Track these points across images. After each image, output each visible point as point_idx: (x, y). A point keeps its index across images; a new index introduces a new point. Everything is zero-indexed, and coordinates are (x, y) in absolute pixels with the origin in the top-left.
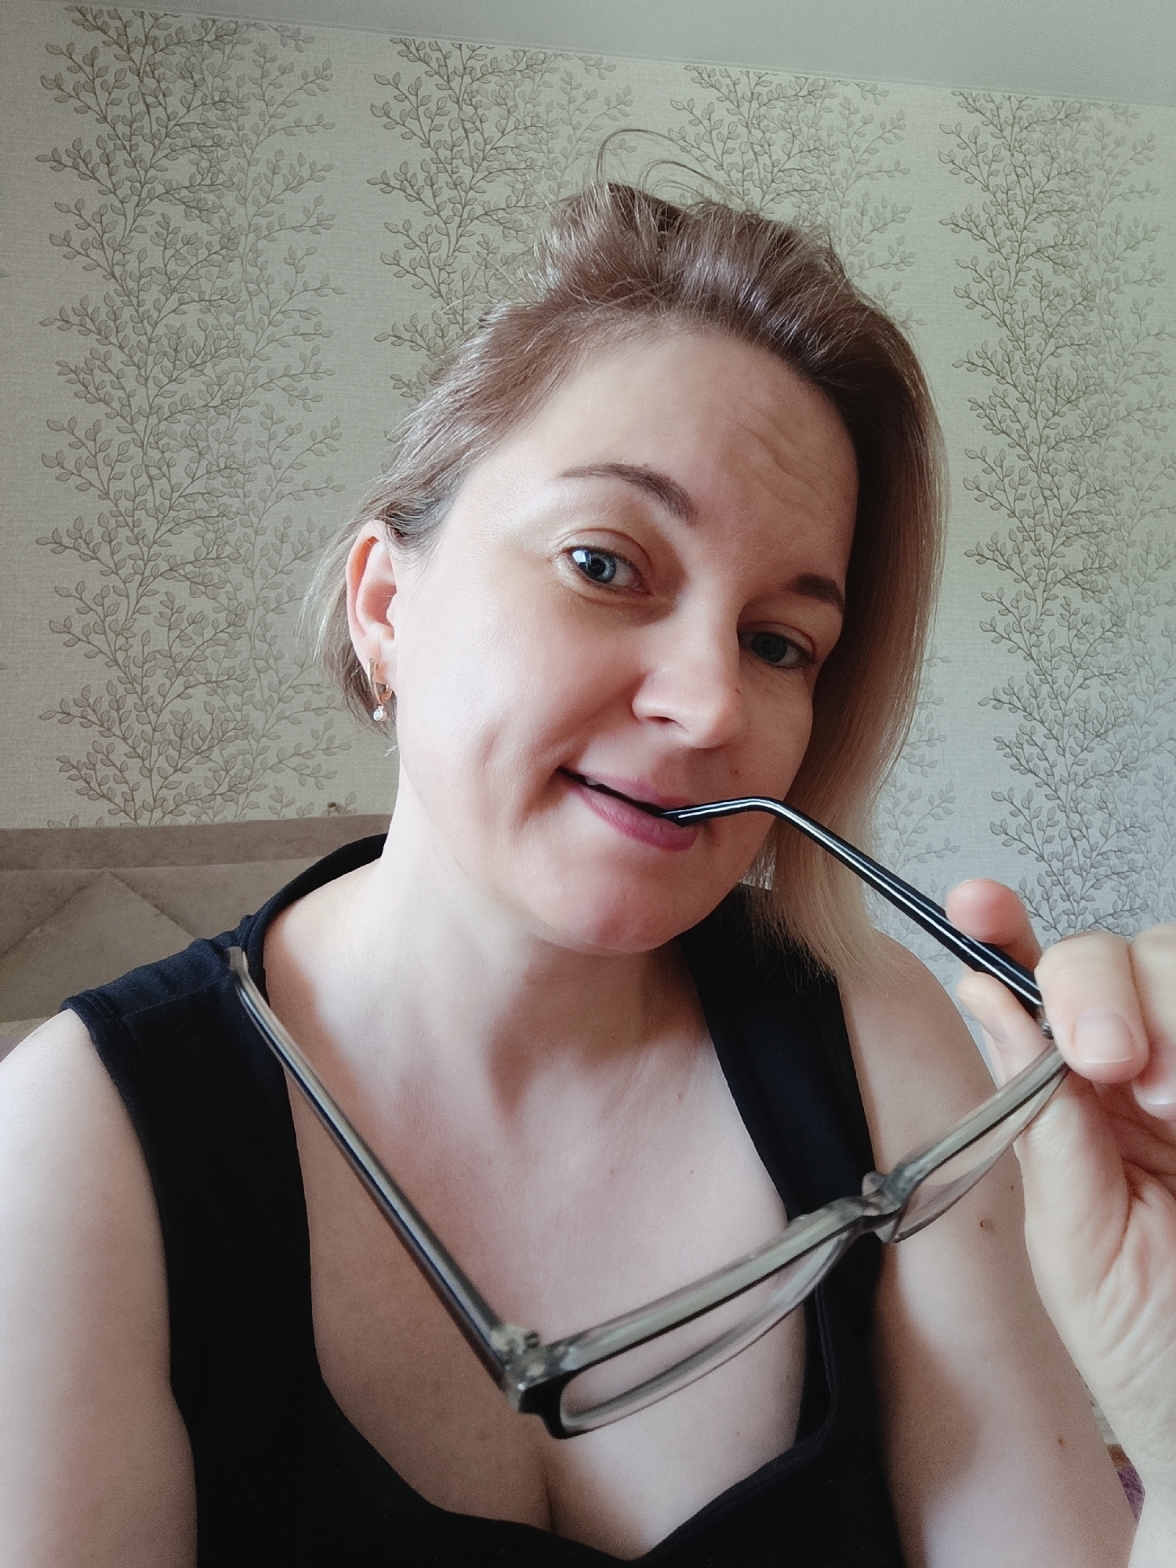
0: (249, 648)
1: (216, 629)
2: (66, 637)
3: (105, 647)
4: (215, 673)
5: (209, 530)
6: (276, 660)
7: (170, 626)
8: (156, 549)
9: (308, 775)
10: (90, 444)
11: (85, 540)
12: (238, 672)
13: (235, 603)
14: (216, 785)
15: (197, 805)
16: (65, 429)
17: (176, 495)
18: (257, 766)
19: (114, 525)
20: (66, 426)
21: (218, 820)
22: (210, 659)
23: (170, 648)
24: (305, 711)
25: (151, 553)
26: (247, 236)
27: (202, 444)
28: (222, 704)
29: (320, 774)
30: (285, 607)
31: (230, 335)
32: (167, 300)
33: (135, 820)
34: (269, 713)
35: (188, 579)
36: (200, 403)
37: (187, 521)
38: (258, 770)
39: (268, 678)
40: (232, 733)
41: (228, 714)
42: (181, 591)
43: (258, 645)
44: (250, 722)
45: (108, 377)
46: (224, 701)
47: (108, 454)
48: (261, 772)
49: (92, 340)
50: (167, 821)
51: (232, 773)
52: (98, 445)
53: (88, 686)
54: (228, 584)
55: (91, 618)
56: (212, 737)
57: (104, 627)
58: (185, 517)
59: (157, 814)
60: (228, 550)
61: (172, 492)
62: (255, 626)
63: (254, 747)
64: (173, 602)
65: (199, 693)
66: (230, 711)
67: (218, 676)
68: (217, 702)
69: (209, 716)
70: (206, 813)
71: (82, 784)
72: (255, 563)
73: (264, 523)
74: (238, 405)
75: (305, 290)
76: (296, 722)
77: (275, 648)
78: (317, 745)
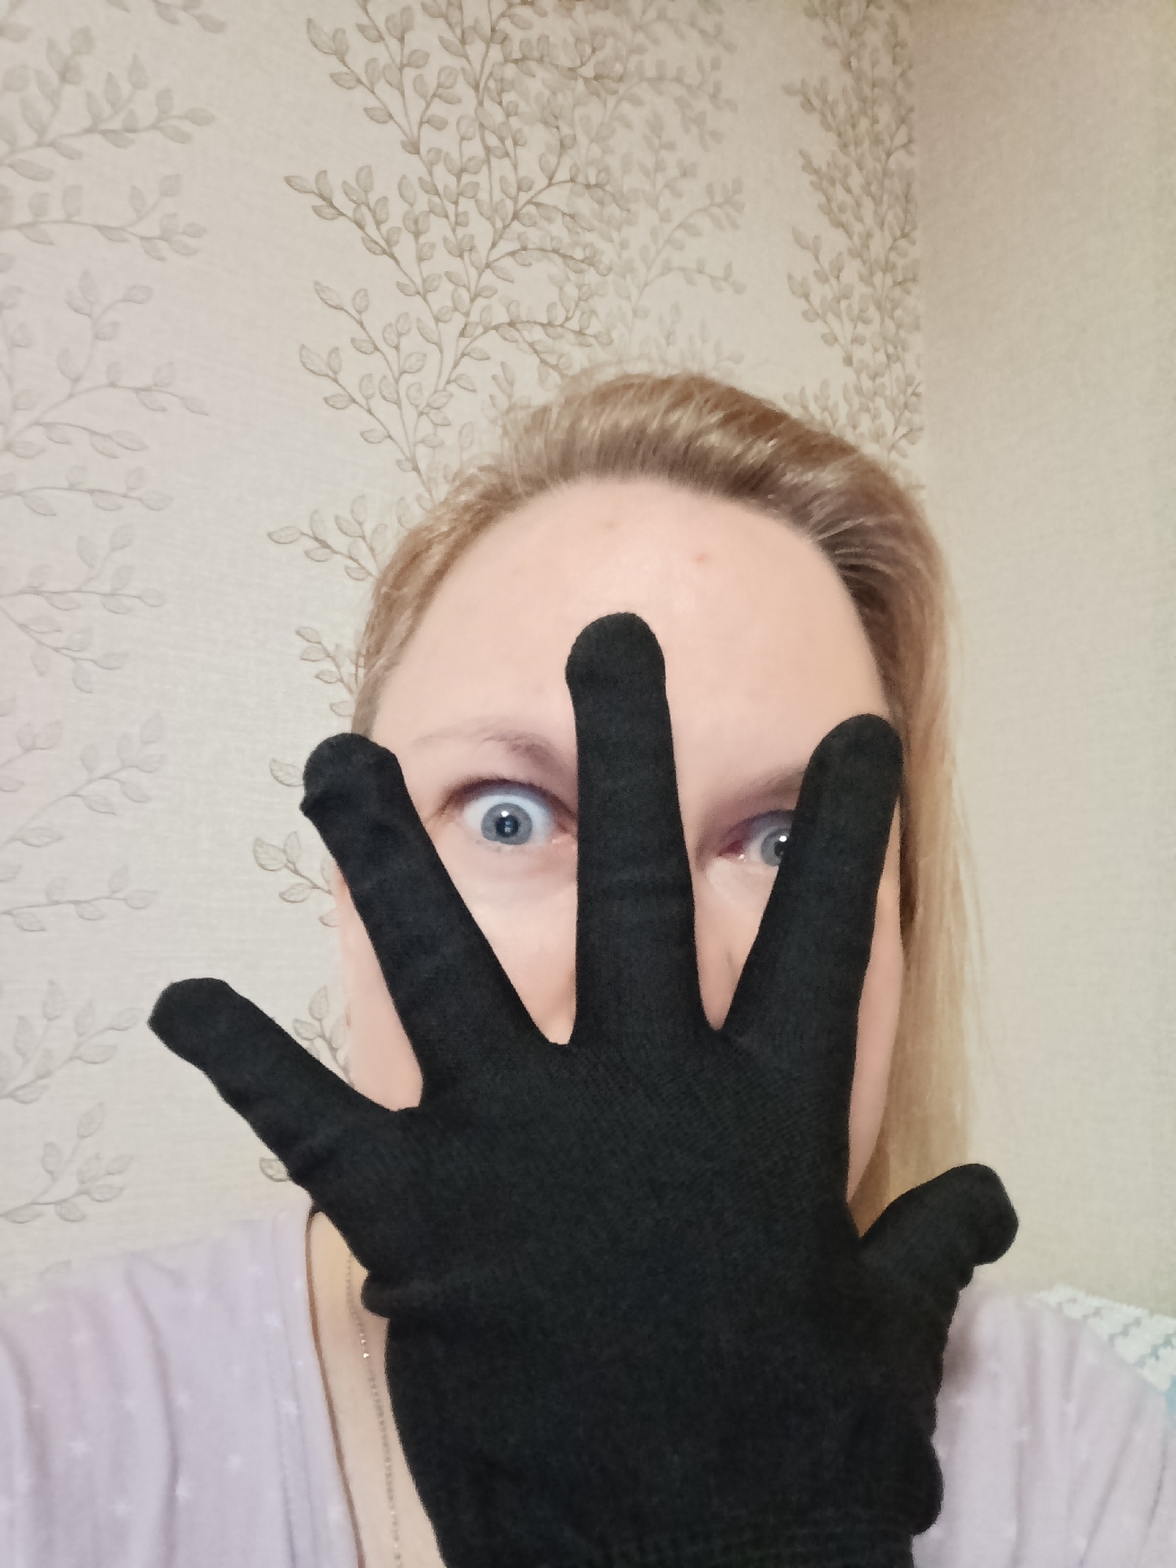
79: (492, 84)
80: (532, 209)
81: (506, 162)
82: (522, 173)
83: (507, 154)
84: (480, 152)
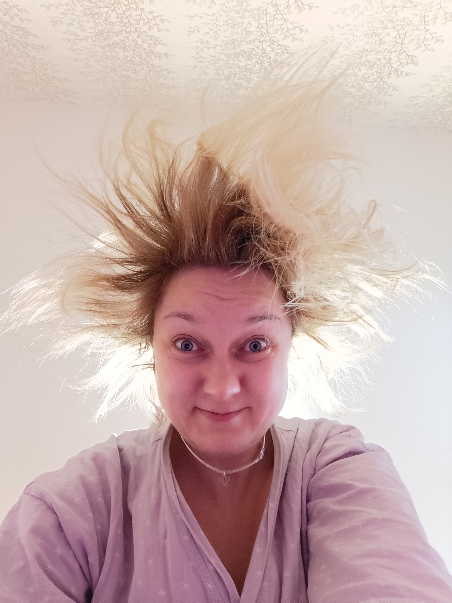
79: (127, 25)
80: (110, 6)
81: (119, 13)
82: (115, 12)
83: (119, 14)
84: (126, 13)
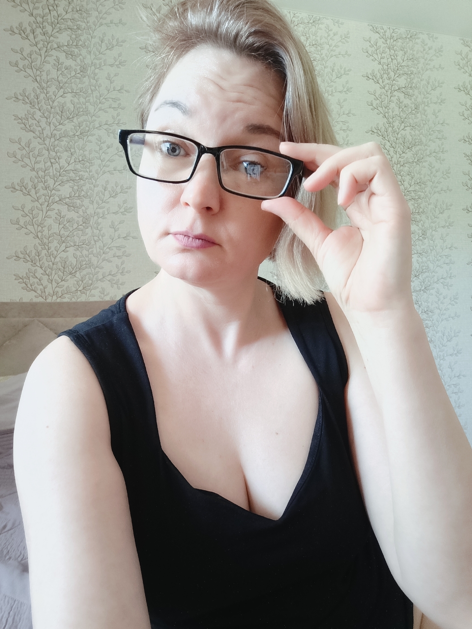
0: (92, 232)
1: (78, 224)
2: (17, 226)
3: (33, 231)
4: (78, 242)
5: (75, 185)
6: (102, 236)
7: (59, 223)
8: (53, 192)
9: (114, 284)
10: (27, 149)
11: (25, 188)
12: (87, 242)
13: (86, 214)
14: (78, 287)
15: (70, 294)
16: (17, 142)
17: (62, 170)
18: (94, 279)
19: (37, 181)
20: (17, 141)
21: (79, 300)
22: (76, 236)
23: (60, 232)
24: (114, 257)
25: (52, 194)
26: (91, 67)
27: (72, 150)
28: (81, 254)
29: (119, 283)
30: (106, 216)
31: (84, 107)
32: (58, 91)
33: (46, 300)
34: (99, 258)
35: (67, 204)
36: (71, 134)
37: (67, 181)
38: (95, 281)
39: (99, 244)
40: (85, 266)
41: (83, 258)
42: (64, 209)
43: (95, 231)
44: (91, 261)
45: (34, 122)
46: (82, 253)
47: (34, 153)
48: (96, 281)
49: (28, 106)
50: (58, 300)
51: (84, 282)
52: (30, 149)
53: (26, 246)
54: (83, 207)
55: (27, 219)
56: (76, 268)
57: (33, 223)
58: (66, 179)
59: (55, 298)
60: (83, 193)
61: (60, 169)
62: (94, 223)
63: (93, 272)
64: (61, 214)
65: (71, 250)
66: (84, 257)
67: (79, 243)
68: (78, 253)
69: (75, 259)
70: (74, 298)
71: (24, 285)
72: (94, 198)
73: (98, 183)
74: (87, 135)
75: (114, 90)
76: (110, 261)
77: (102, 232)
78: (118, 271)
